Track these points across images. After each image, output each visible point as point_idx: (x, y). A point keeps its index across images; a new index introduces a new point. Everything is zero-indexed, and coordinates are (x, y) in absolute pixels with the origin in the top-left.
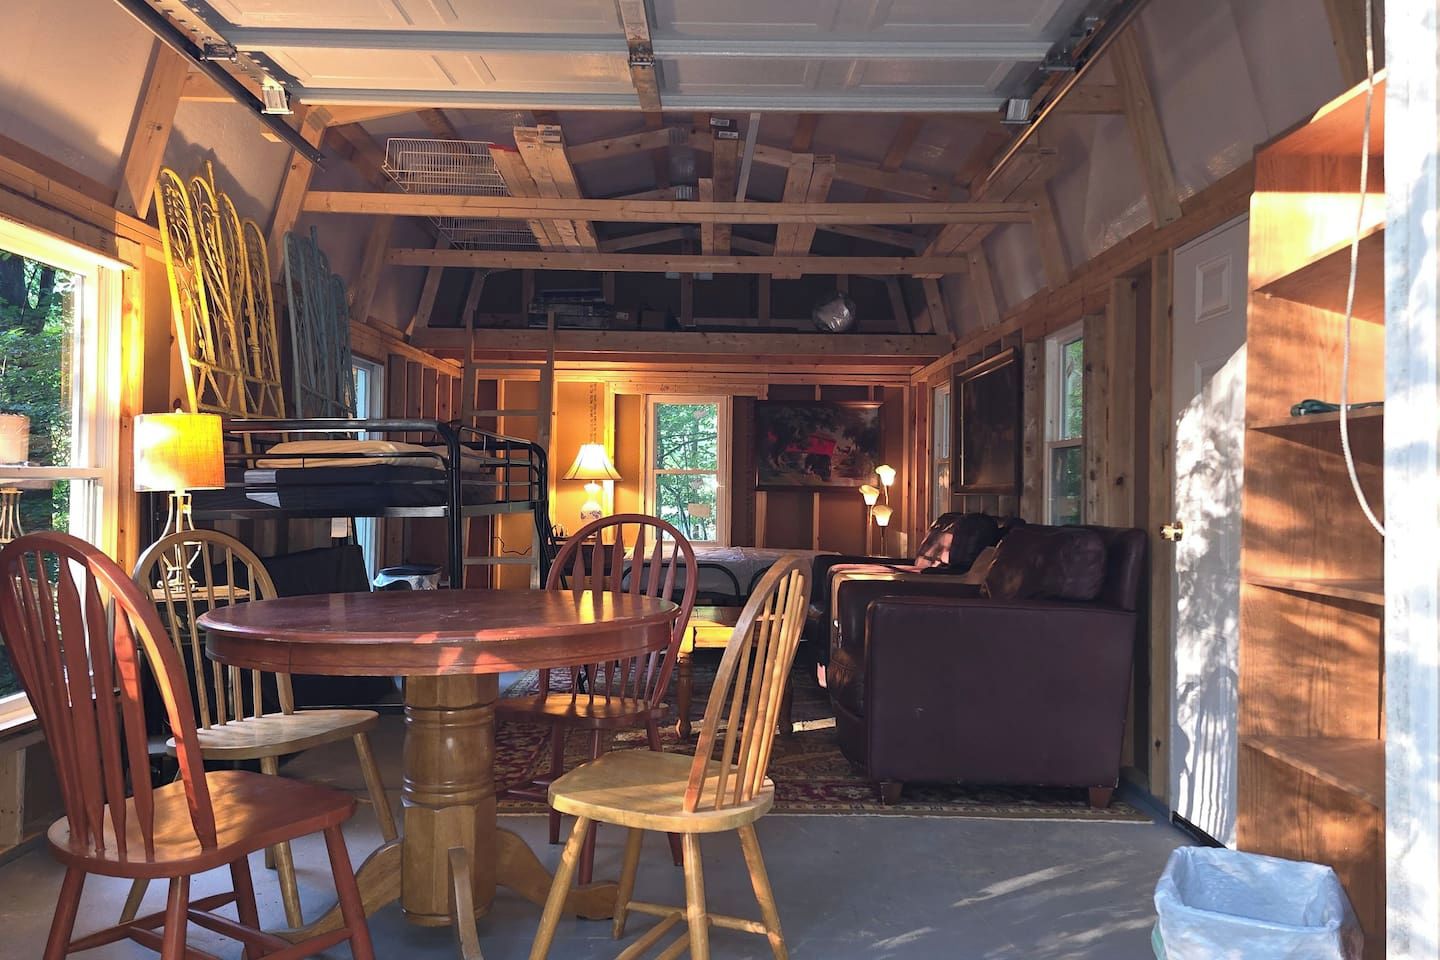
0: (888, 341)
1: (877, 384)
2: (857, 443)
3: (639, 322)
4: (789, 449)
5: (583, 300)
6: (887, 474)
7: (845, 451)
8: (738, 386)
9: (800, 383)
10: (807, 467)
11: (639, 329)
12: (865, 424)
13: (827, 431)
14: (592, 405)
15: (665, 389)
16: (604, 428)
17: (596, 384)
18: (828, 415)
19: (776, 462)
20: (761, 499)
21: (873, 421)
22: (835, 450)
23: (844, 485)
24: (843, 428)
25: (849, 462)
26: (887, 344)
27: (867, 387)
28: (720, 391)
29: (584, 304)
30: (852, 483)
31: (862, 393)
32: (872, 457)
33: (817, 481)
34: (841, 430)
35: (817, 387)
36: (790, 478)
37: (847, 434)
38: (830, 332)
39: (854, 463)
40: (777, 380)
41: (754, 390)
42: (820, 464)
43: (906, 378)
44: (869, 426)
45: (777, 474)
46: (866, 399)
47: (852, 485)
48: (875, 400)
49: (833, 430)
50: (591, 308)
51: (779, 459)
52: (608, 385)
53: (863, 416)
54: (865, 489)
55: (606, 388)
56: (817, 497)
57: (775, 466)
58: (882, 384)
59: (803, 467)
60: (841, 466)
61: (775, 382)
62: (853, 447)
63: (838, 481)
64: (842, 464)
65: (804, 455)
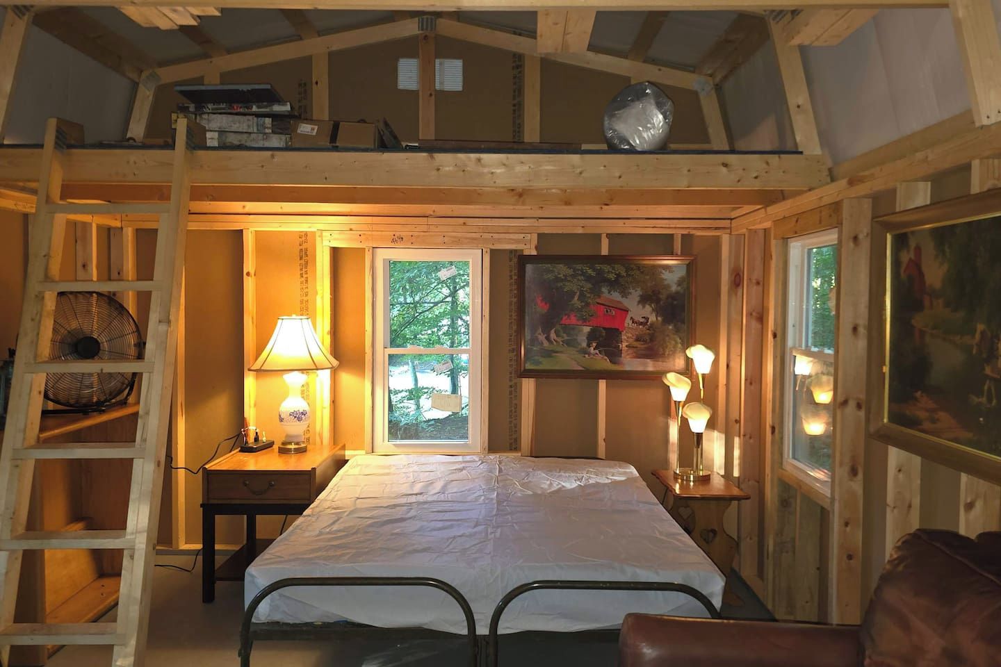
0: (725, 165)
1: (685, 232)
2: (657, 311)
3: (333, 138)
4: (565, 321)
5: (255, 109)
6: (702, 358)
7: (641, 323)
8: (496, 236)
9: (580, 231)
10: (589, 345)
11: (336, 149)
12: (668, 286)
13: (616, 296)
14: (303, 262)
15: (397, 240)
16: (316, 293)
17: (306, 234)
18: (619, 275)
19: (548, 338)
20: (528, 387)
21: (680, 283)
22: (628, 322)
23: (640, 369)
24: (639, 292)
25: (648, 338)
26: (724, 170)
27: (672, 235)
28: (472, 242)
29: (258, 115)
30: (650, 366)
31: (664, 244)
32: (677, 330)
33: (603, 363)
34: (636, 294)
35: (604, 236)
36: (568, 360)
37: (644, 300)
38: (632, 151)
39: (652, 340)
40: (548, 227)
41: (517, 241)
42: (607, 340)
43: (726, 223)
44: (674, 288)
45: (549, 354)
46: (670, 253)
47: (650, 368)
48: (682, 254)
49: (625, 294)
50: (268, 121)
51: (553, 335)
52: (321, 236)
53: (666, 275)
54: (671, 378)
55: (318, 239)
56: (602, 384)
57: (546, 344)
58: (693, 232)
59: (584, 345)
60: (636, 344)
61: (547, 231)
62: (652, 318)
63: (630, 363)
64: (637, 340)
65: (587, 329)
